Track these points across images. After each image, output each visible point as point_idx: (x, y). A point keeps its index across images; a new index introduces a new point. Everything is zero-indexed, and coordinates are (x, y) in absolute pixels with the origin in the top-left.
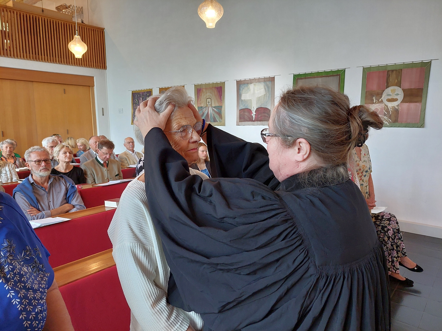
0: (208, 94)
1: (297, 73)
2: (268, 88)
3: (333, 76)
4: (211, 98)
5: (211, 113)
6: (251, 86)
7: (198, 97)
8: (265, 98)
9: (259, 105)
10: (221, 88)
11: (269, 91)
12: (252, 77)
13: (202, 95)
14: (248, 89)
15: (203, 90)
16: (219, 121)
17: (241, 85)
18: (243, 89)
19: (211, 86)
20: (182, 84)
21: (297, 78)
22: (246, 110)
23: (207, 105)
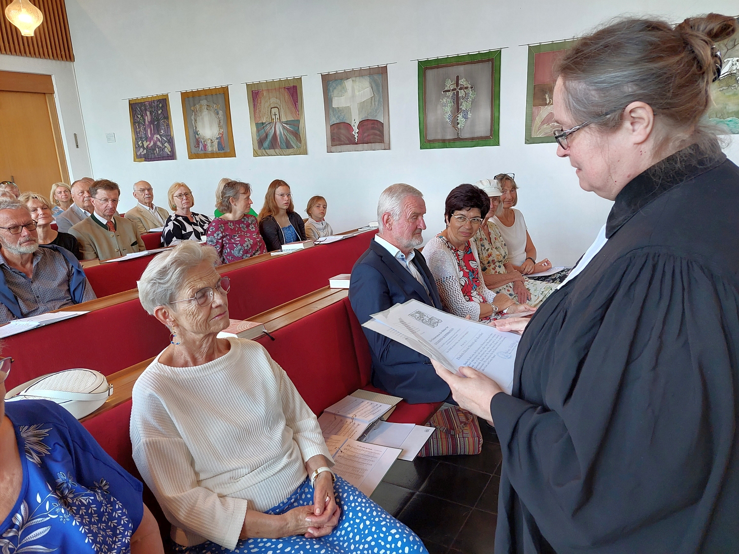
0: (273, 101)
1: (423, 58)
2: (377, 85)
3: (482, 61)
4: (278, 107)
5: (280, 132)
6: (348, 84)
7: (254, 105)
8: (373, 103)
9: (363, 117)
10: (295, 88)
11: (379, 91)
12: (348, 68)
13: (262, 101)
14: (343, 88)
15: (263, 94)
16: (295, 147)
17: (331, 82)
18: (335, 88)
19: (277, 86)
20: (224, 85)
21: (425, 67)
22: (342, 126)
23: (272, 119)
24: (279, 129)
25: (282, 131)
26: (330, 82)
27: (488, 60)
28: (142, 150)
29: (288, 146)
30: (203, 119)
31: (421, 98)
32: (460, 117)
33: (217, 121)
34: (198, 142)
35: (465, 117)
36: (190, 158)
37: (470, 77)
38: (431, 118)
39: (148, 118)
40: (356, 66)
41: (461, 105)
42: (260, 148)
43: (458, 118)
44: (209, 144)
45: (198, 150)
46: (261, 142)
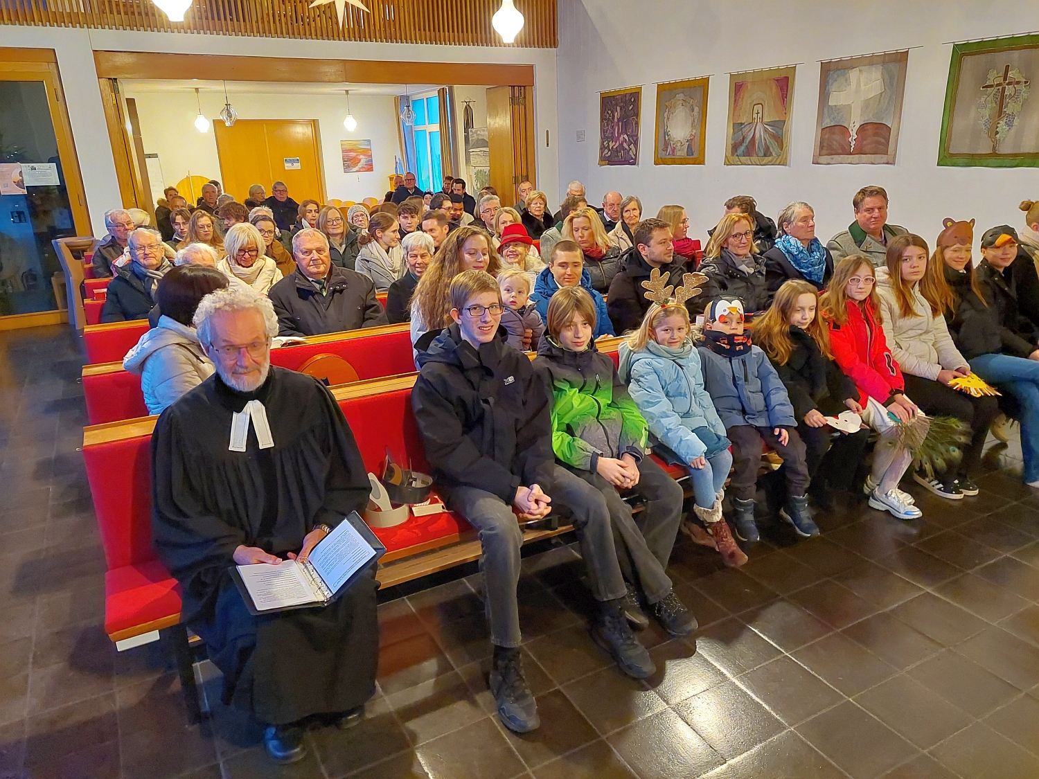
0: (758, 95)
1: (961, 40)
2: (891, 77)
4: (763, 103)
5: (760, 136)
6: (853, 75)
7: (735, 102)
8: (882, 101)
9: (866, 119)
10: (787, 78)
11: (892, 85)
12: (856, 53)
13: (745, 96)
14: (846, 80)
15: (747, 86)
16: (775, 155)
18: (835, 80)
19: (765, 77)
20: (705, 75)
21: (962, 52)
22: (836, 129)
23: (753, 119)
24: (759, 131)
25: (762, 134)
26: (830, 72)
28: (606, 151)
29: (767, 153)
30: (676, 116)
31: (949, 98)
32: (1002, 124)
33: (690, 119)
34: (666, 144)
35: (1009, 124)
36: (656, 163)
37: (1026, 67)
38: (959, 124)
39: (617, 114)
40: (867, 52)
41: (1006, 106)
42: (733, 155)
43: (998, 125)
44: (678, 148)
45: (666, 155)
46: (735, 148)
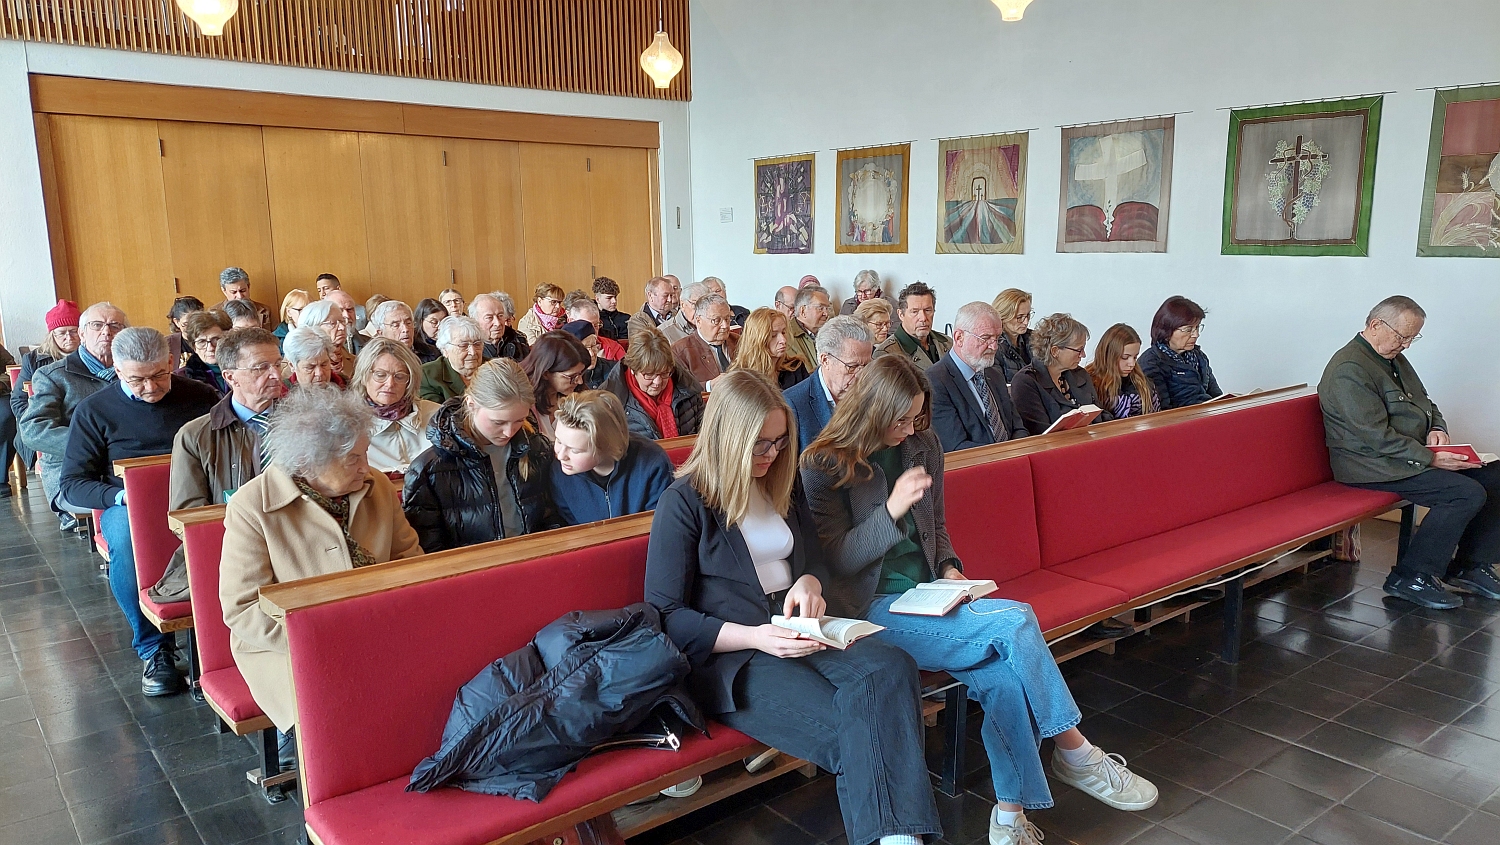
0: (978, 166)
1: (1240, 105)
2: (1155, 146)
3: (1346, 114)
6: (1105, 144)
7: (948, 173)
8: (1144, 176)
9: (1125, 197)
10: (1016, 148)
11: (1156, 156)
12: (1107, 118)
13: (961, 168)
14: (1096, 150)
15: (964, 156)
16: (1005, 241)
17: (1076, 141)
18: (1082, 150)
19: (987, 145)
20: (904, 140)
21: (1241, 121)
22: (1087, 209)
23: (974, 196)
24: (983, 211)
26: (1073, 139)
27: (1359, 113)
28: (765, 235)
29: (994, 239)
30: (865, 191)
31: (1230, 170)
32: (1299, 205)
33: (887, 195)
34: (853, 228)
35: (1309, 205)
36: (838, 251)
37: (1321, 139)
38: (1245, 205)
39: (780, 188)
40: (1122, 115)
41: (1302, 184)
42: (947, 241)
43: (1295, 206)
44: (869, 231)
45: (851, 239)
46: (950, 232)
